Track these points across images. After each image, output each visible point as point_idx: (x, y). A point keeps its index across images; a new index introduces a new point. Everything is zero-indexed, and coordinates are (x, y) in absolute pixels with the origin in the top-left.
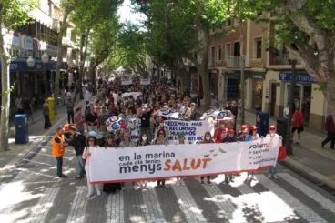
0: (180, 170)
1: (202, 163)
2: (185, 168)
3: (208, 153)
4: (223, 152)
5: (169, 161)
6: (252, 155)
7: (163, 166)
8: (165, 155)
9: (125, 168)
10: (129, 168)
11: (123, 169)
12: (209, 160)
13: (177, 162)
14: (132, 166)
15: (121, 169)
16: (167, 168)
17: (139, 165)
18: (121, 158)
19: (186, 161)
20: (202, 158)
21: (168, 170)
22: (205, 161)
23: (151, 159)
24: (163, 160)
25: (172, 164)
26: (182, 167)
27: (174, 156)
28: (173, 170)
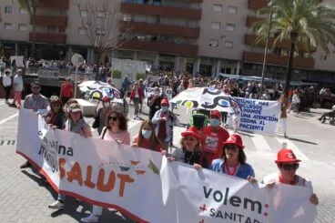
0: (81, 184)
2: (89, 183)
3: (128, 164)
5: (64, 161)
19: (90, 168)
26: (84, 179)
27: (72, 155)
28: (70, 180)
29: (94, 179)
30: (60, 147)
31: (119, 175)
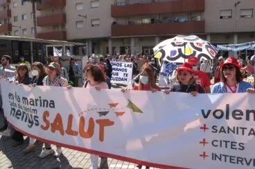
0: (62, 133)
1: (97, 127)
2: (70, 132)
3: (107, 108)
5: (47, 113)
6: (210, 136)
7: (41, 121)
12: (110, 123)
13: (58, 118)
16: (45, 124)
19: (71, 117)
20: (96, 117)
21: (47, 127)
25: (51, 119)
27: (54, 107)
28: (53, 130)
29: (75, 127)
30: (44, 101)
31: (97, 121)
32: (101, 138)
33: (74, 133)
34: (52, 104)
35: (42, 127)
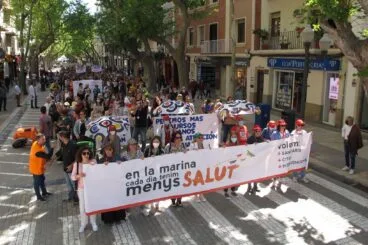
0: (203, 184)
1: (228, 171)
2: (209, 180)
4: (252, 155)
5: (189, 173)
6: (281, 157)
7: (182, 181)
8: (184, 165)
9: (134, 189)
10: (139, 188)
11: (131, 190)
12: (236, 167)
13: (199, 174)
14: (142, 186)
15: (128, 190)
16: (187, 183)
17: (152, 183)
18: (128, 176)
19: (208, 170)
20: (228, 165)
21: (188, 185)
22: (232, 168)
23: (167, 173)
24: (181, 173)
25: (192, 177)
26: (204, 179)
27: (195, 166)
28: (195, 184)
29: (212, 176)
32: (230, 176)
33: (212, 180)
34: (194, 164)
35: (185, 185)
